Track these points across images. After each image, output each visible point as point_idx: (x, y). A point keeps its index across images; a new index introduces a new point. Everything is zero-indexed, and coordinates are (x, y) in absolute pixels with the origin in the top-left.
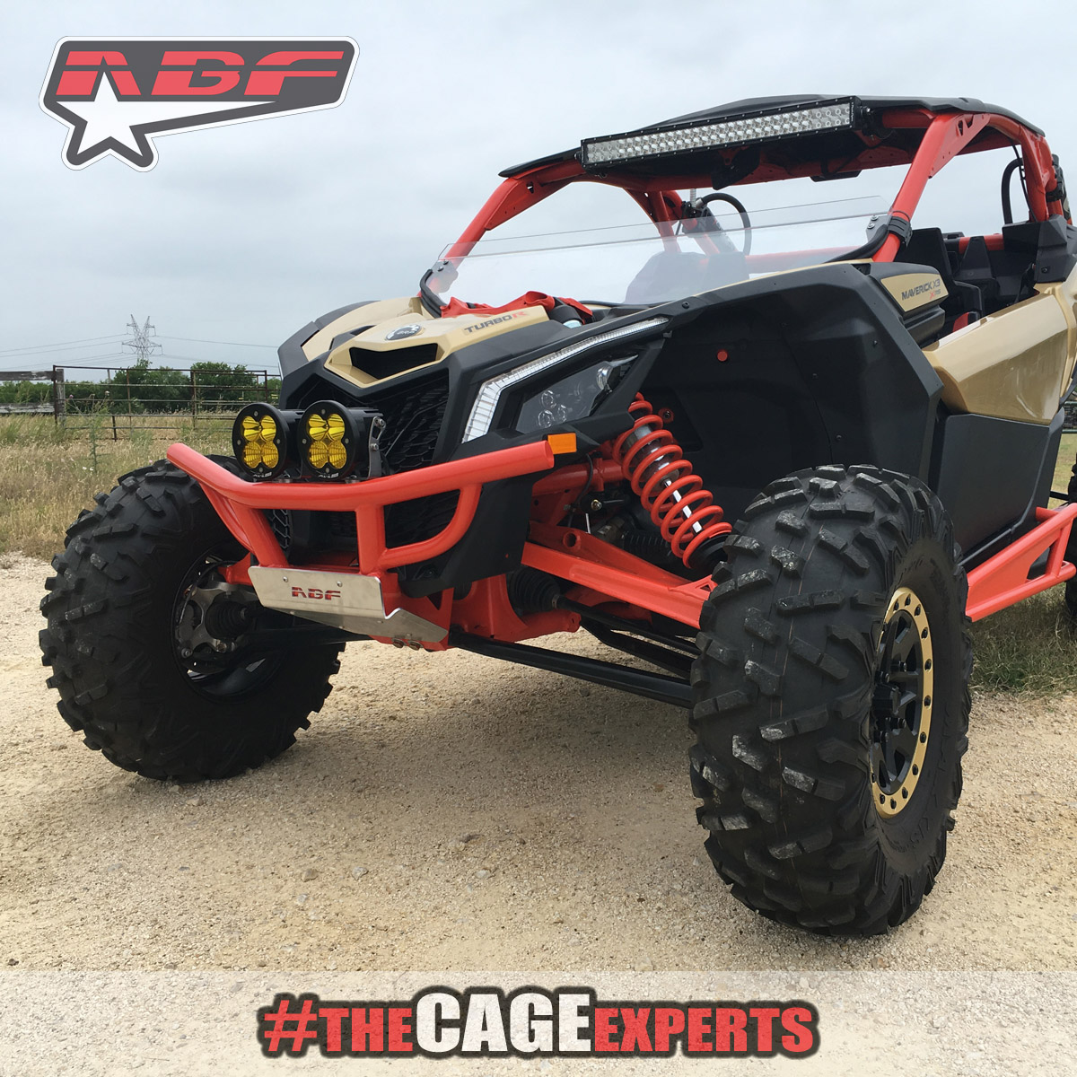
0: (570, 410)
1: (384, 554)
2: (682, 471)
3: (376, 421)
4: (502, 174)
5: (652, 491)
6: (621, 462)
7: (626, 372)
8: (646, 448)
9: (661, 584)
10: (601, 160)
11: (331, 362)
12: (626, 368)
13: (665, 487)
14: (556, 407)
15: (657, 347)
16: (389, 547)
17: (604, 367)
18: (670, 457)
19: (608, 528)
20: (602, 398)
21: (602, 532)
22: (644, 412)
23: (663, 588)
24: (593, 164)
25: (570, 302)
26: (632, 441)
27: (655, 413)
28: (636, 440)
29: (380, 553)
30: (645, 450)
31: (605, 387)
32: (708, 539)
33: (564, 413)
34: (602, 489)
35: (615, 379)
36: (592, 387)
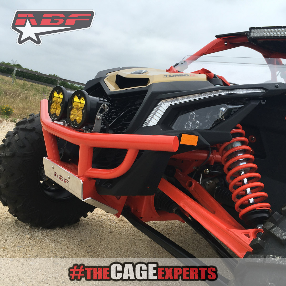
0: (201, 124)
1: (89, 170)
2: (252, 170)
3: (104, 105)
4: (216, 36)
5: (234, 174)
6: (222, 155)
7: (235, 112)
8: (236, 153)
9: (224, 225)
10: (256, 36)
11: (107, 79)
12: (235, 110)
13: (240, 175)
14: (195, 121)
15: (255, 103)
16: (93, 167)
17: (224, 107)
18: (247, 160)
19: (211, 182)
20: (218, 122)
21: (208, 183)
22: (240, 135)
23: (225, 227)
24: (252, 37)
25: (221, 78)
26: (230, 146)
27: (245, 137)
28: (232, 147)
29: (87, 169)
30: (235, 154)
31: (222, 117)
32: (256, 209)
33: (198, 125)
34: (213, 164)
35: (228, 114)
36: (215, 116)
